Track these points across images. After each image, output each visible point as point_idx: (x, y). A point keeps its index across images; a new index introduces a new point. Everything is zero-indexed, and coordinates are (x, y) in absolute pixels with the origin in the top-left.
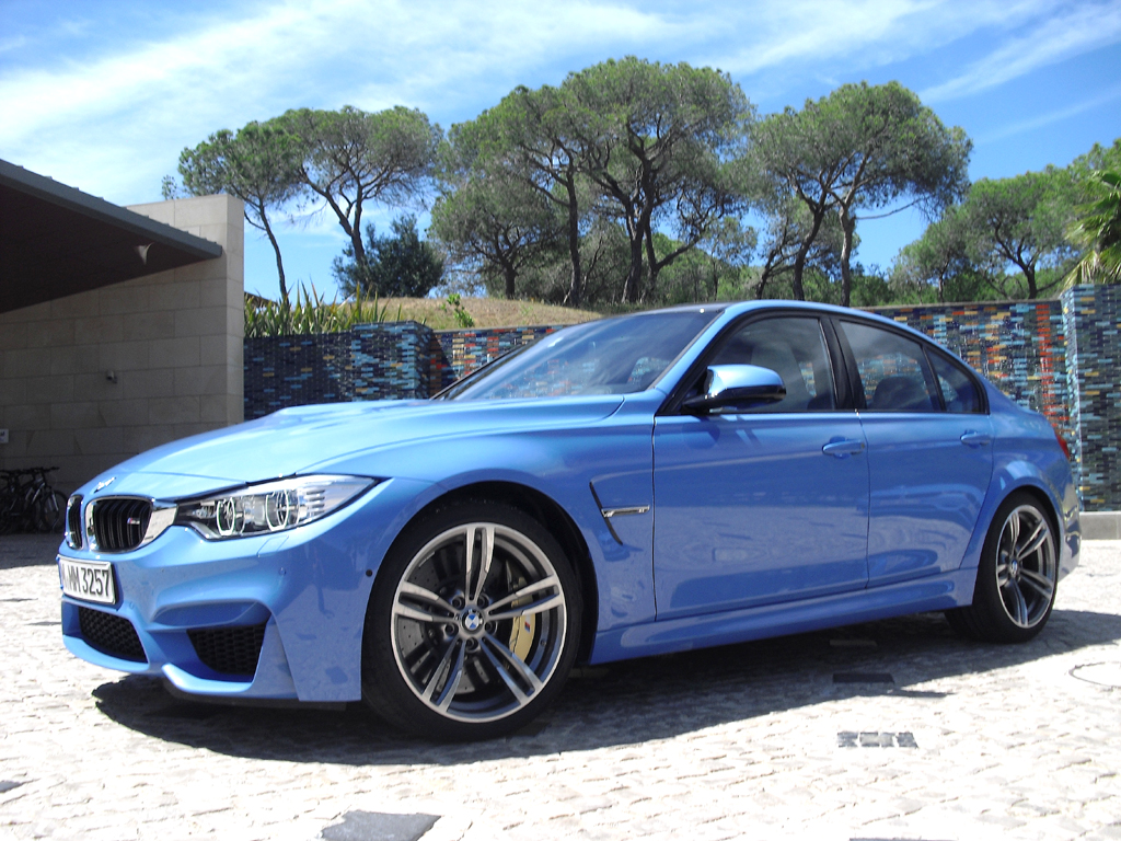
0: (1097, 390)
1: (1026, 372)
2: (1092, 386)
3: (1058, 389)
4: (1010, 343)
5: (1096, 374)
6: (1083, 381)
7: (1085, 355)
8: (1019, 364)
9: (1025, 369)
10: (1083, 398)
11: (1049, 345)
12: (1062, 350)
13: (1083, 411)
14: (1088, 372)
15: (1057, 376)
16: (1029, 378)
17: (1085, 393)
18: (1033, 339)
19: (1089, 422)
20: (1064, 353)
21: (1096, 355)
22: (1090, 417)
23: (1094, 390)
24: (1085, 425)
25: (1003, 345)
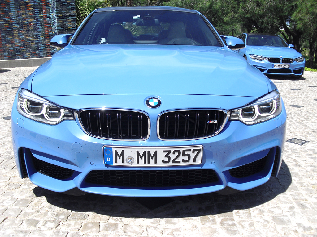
0: (62, 20)
1: (38, 13)
2: (60, 19)
3: (48, 19)
4: (34, 4)
5: (61, 16)
6: (58, 17)
7: (58, 10)
8: (37, 11)
9: (39, 12)
10: (58, 23)
11: (45, 5)
12: (49, 7)
13: (58, 26)
14: (59, 15)
15: (48, 15)
16: (40, 15)
17: (59, 21)
18: (40, 3)
19: (60, 30)
20: (49, 8)
21: (61, 10)
22: (60, 28)
23: (61, 20)
24: (59, 30)
25: (32, 4)
